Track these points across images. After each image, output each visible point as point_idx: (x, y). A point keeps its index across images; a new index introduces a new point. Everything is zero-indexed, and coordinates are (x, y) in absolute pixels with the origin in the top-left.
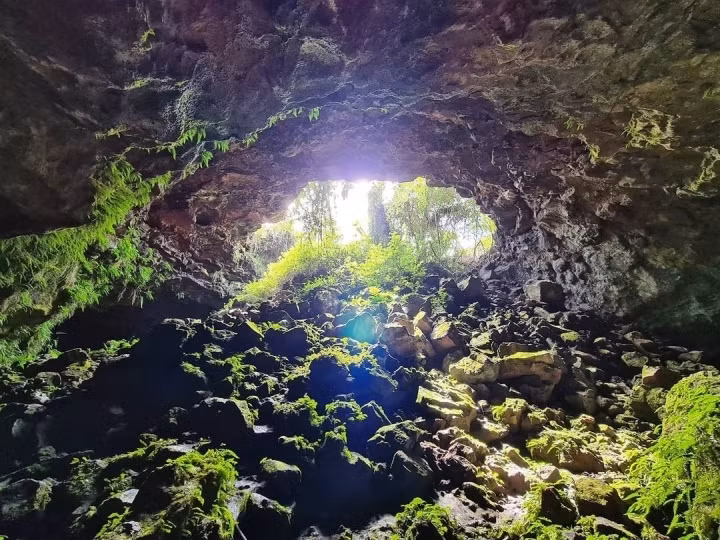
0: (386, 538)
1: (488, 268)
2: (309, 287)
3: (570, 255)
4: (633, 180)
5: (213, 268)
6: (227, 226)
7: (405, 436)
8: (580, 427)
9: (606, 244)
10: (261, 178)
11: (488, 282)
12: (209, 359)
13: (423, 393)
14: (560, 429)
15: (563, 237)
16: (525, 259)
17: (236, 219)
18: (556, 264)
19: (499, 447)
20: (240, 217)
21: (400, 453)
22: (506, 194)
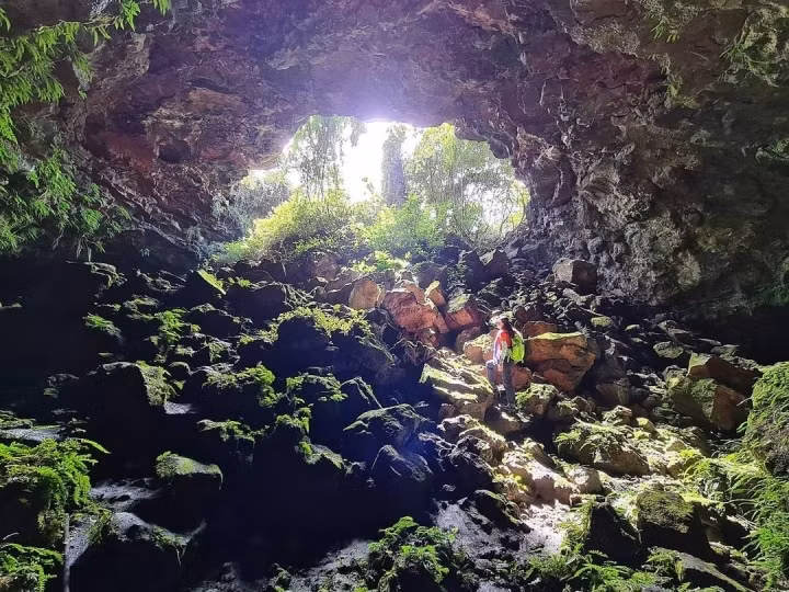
0: (347, 587)
1: (514, 246)
2: (300, 248)
3: (610, 233)
4: (709, 135)
5: (187, 222)
6: (204, 169)
7: (397, 424)
8: (614, 419)
9: (654, 221)
10: (244, 100)
11: (513, 261)
12: (132, 313)
13: (429, 372)
14: (593, 422)
15: (606, 210)
16: (558, 237)
17: (215, 159)
18: (592, 244)
19: (520, 442)
20: (220, 158)
21: (388, 448)
22: (550, 152)
